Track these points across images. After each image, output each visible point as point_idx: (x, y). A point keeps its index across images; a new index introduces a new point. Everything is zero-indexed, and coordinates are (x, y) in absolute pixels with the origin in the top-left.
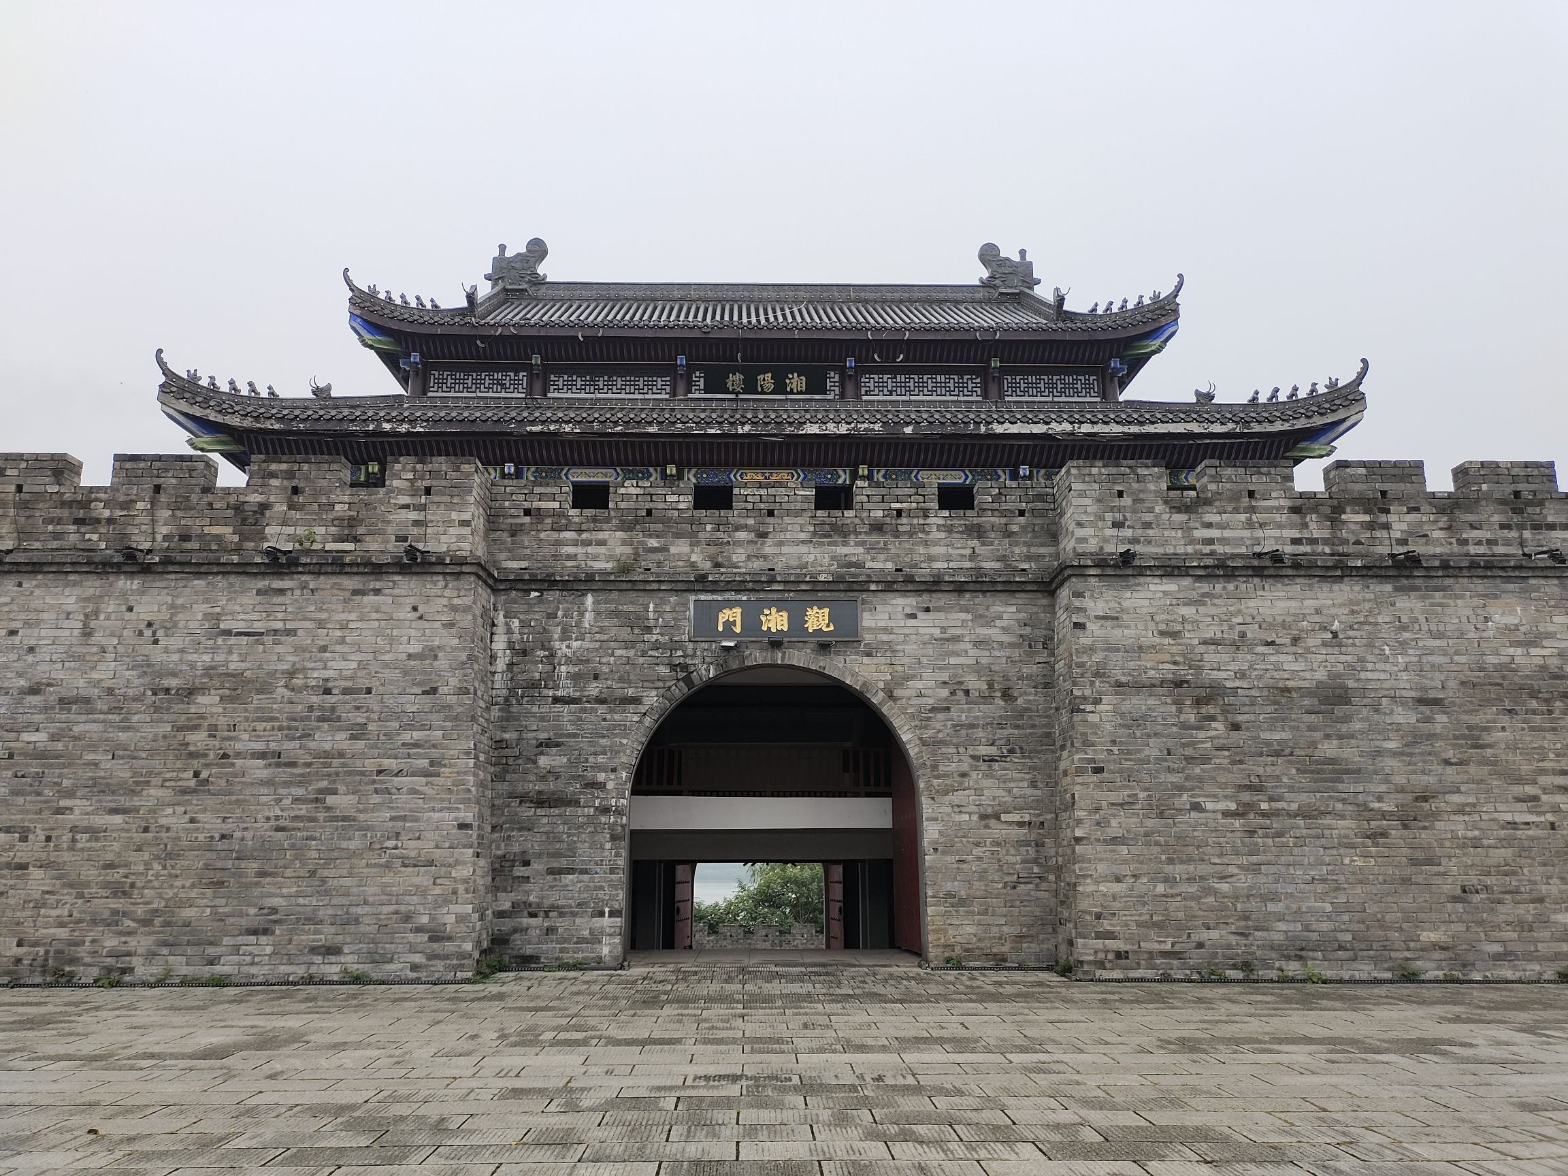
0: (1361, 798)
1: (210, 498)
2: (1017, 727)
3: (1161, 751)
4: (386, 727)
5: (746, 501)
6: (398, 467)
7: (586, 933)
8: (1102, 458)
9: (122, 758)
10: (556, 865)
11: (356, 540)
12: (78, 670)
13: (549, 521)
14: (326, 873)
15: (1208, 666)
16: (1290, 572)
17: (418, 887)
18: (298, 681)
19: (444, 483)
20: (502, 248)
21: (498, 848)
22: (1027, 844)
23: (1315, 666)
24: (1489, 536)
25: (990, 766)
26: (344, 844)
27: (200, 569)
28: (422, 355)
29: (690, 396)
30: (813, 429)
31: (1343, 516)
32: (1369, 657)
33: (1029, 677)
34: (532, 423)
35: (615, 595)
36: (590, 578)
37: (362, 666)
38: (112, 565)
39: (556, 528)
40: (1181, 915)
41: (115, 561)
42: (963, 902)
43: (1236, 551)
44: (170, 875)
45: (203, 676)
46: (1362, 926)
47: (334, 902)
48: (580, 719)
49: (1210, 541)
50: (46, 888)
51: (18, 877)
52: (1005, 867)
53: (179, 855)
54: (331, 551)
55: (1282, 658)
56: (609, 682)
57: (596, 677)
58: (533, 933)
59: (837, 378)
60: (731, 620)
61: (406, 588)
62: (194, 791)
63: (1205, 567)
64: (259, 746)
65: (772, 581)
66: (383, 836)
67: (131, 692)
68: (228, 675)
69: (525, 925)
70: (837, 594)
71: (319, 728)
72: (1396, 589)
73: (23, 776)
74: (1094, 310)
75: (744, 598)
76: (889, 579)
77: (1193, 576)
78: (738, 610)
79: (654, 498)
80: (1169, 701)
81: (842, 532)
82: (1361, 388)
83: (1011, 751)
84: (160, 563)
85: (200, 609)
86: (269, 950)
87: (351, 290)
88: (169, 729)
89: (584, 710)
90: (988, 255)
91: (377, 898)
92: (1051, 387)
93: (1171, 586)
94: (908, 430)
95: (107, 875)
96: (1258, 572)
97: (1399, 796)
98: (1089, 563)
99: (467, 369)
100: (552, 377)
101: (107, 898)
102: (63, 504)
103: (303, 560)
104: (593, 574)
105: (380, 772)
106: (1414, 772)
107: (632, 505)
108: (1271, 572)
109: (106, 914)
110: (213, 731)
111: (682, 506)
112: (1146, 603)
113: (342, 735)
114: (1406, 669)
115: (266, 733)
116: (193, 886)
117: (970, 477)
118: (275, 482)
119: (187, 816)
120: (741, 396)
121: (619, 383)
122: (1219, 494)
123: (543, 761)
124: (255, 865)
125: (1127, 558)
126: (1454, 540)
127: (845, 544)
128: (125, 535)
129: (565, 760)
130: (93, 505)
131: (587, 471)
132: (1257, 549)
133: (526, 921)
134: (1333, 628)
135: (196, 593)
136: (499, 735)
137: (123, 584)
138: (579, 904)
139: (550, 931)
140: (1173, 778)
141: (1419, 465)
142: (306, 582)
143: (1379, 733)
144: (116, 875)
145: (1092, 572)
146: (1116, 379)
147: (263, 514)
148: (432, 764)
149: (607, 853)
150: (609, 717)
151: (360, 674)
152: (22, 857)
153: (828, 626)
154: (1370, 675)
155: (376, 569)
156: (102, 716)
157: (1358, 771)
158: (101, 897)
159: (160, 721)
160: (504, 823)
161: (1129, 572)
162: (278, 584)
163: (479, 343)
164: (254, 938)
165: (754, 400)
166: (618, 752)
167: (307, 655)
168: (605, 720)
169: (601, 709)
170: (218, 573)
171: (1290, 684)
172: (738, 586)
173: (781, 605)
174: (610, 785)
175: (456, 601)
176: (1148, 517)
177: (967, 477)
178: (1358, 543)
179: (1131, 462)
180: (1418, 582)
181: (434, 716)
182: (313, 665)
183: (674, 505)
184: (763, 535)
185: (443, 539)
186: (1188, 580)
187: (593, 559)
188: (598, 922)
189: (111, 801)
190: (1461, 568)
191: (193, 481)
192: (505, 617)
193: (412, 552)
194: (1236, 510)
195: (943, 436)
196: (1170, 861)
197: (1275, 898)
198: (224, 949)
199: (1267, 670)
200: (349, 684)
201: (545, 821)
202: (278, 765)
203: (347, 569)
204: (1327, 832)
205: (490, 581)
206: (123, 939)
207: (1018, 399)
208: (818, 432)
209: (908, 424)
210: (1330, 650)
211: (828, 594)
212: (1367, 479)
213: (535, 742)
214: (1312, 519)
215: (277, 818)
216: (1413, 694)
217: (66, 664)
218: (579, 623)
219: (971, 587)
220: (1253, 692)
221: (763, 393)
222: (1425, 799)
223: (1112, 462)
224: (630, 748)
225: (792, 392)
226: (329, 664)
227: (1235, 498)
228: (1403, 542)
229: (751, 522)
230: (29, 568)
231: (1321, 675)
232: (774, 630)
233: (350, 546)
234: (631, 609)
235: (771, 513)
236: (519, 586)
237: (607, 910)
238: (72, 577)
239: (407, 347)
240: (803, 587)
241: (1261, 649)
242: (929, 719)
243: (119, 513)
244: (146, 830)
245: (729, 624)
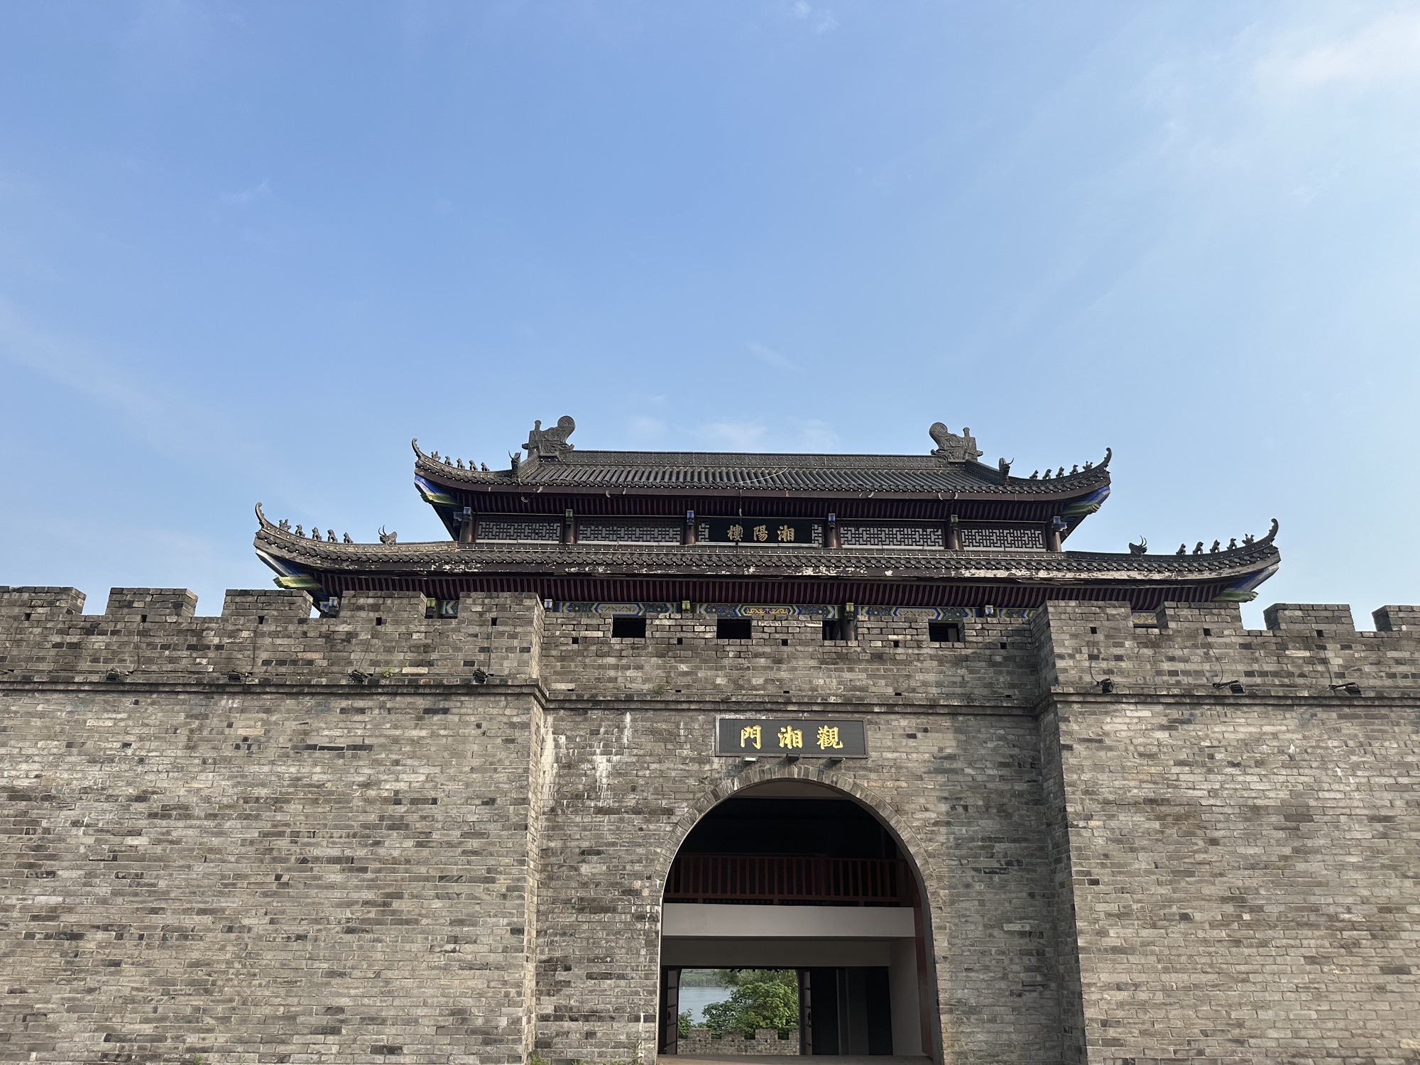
0: (1332, 910)
1: (305, 628)
2: (1014, 841)
3: (1149, 865)
4: (449, 835)
5: (763, 632)
6: (469, 601)
7: (623, 1038)
8: (1077, 599)
9: (212, 861)
10: (595, 970)
11: (430, 664)
12: (181, 779)
13: (594, 648)
14: (389, 974)
15: (1184, 785)
16: (1248, 701)
17: (473, 989)
18: (372, 793)
19: (507, 614)
20: (538, 423)
21: (542, 952)
22: (1029, 953)
23: (1278, 786)
24: (1413, 671)
25: (991, 878)
26: (407, 946)
27: (298, 691)
28: (474, 509)
29: (698, 543)
30: (809, 572)
31: (1287, 652)
32: (1325, 778)
33: (1021, 794)
34: (570, 565)
35: (650, 714)
36: (629, 699)
37: (429, 778)
38: (218, 686)
39: (600, 655)
40: (1180, 1024)
41: (221, 682)
42: (972, 1010)
43: (1198, 682)
44: (249, 974)
45: (289, 786)
46: (1347, 1034)
47: (396, 1003)
48: (618, 828)
49: (1173, 673)
50: (134, 985)
51: (111, 974)
52: (1010, 976)
53: (258, 954)
54: (406, 675)
55: (1248, 778)
56: (645, 794)
57: (634, 789)
58: (574, 1037)
59: (820, 531)
60: (752, 737)
61: (471, 709)
62: (275, 894)
63: (1174, 696)
64: (335, 852)
65: (788, 702)
66: (442, 940)
67: (225, 801)
68: (310, 785)
69: (566, 1029)
70: (844, 715)
71: (389, 836)
72: (1340, 717)
73: (123, 877)
74: (1035, 476)
75: (764, 718)
76: (891, 702)
77: (1163, 703)
78: (758, 728)
79: (684, 628)
80: (1152, 817)
81: (843, 659)
82: (1274, 544)
83: (1009, 863)
84: (260, 685)
85: (293, 725)
86: (335, 1049)
87: (418, 455)
88: (257, 835)
89: (622, 820)
90: (937, 433)
91: (435, 999)
92: (1002, 540)
93: (1145, 713)
94: (889, 573)
95: (192, 973)
96: (1219, 701)
97: (1365, 907)
98: (1072, 691)
99: (511, 520)
100: (582, 528)
101: (190, 995)
102: (180, 632)
103: (383, 682)
104: (632, 696)
105: (441, 878)
106: (1375, 885)
107: (665, 634)
108: (1232, 701)
109: (188, 1010)
110: (296, 834)
111: (708, 636)
112: (1125, 727)
113: (409, 843)
114: (1358, 790)
115: (342, 840)
116: (267, 986)
117: (942, 614)
118: (363, 614)
119: (268, 918)
120: (740, 544)
121: (638, 532)
122: (1179, 632)
123: (585, 869)
124: (326, 966)
125: (1106, 687)
126: (1383, 674)
127: (851, 670)
128: (229, 659)
129: (604, 868)
130: (205, 633)
131: (614, 606)
132: (1217, 680)
133: (567, 1024)
134: (1290, 751)
135: (288, 711)
136: (545, 844)
137: (226, 702)
138: (617, 1009)
139: (590, 1035)
140: (1162, 890)
141: (1346, 608)
142: (384, 702)
143: (1341, 848)
144: (200, 974)
145: (1074, 698)
146: (1057, 534)
147: (349, 642)
148: (489, 871)
149: (642, 959)
150: (644, 827)
151: (427, 786)
152: (116, 954)
153: (838, 744)
154: (1327, 795)
155: (447, 691)
156: (198, 822)
157: (1327, 884)
158: (186, 994)
159: (248, 827)
160: (548, 928)
161: (1107, 699)
162: (360, 703)
163: (523, 499)
164: (322, 1037)
165: (751, 547)
166: (652, 860)
167: (382, 768)
168: (641, 829)
169: (637, 820)
170: (308, 694)
171: (1259, 802)
172: (759, 707)
173: (796, 723)
174: (646, 893)
175: (515, 719)
176: (1118, 651)
177: (939, 614)
178: (1302, 675)
179: (1100, 603)
180: (1359, 711)
181: (491, 826)
182: (386, 777)
183: (701, 635)
184: (780, 661)
185: (506, 663)
186: (1159, 708)
187: (631, 682)
188: (633, 1027)
189: (200, 902)
190: (1394, 699)
191: (292, 613)
192: (553, 733)
193: (479, 676)
194: (1195, 646)
195: (919, 579)
196: (1166, 970)
197: (1265, 1006)
198: (294, 1047)
199: (1236, 789)
200: (416, 796)
201: (585, 927)
202: (351, 870)
203: (421, 691)
204: (1305, 942)
205: (543, 701)
206: (202, 1035)
207: (975, 549)
208: (812, 574)
209: (888, 568)
210: (1289, 772)
211: (837, 715)
212: (1303, 620)
213: (577, 850)
214: (1260, 653)
215: (348, 920)
216: (1366, 812)
217: (171, 774)
218: (619, 739)
219: (964, 710)
220: (1228, 810)
221: (758, 541)
222: (1389, 910)
223: (1086, 603)
224: (665, 856)
225: (782, 541)
226: (400, 776)
227: (1192, 635)
228: (1341, 675)
229: (767, 649)
230: (147, 688)
231: (1284, 794)
232: (790, 747)
233: (424, 670)
234: (664, 727)
235: (785, 643)
236: (567, 705)
237: (642, 1015)
238: (181, 697)
239: (461, 502)
240: (815, 708)
241: (1229, 770)
242: (932, 832)
243: (226, 640)
244: (230, 929)
245: (750, 741)
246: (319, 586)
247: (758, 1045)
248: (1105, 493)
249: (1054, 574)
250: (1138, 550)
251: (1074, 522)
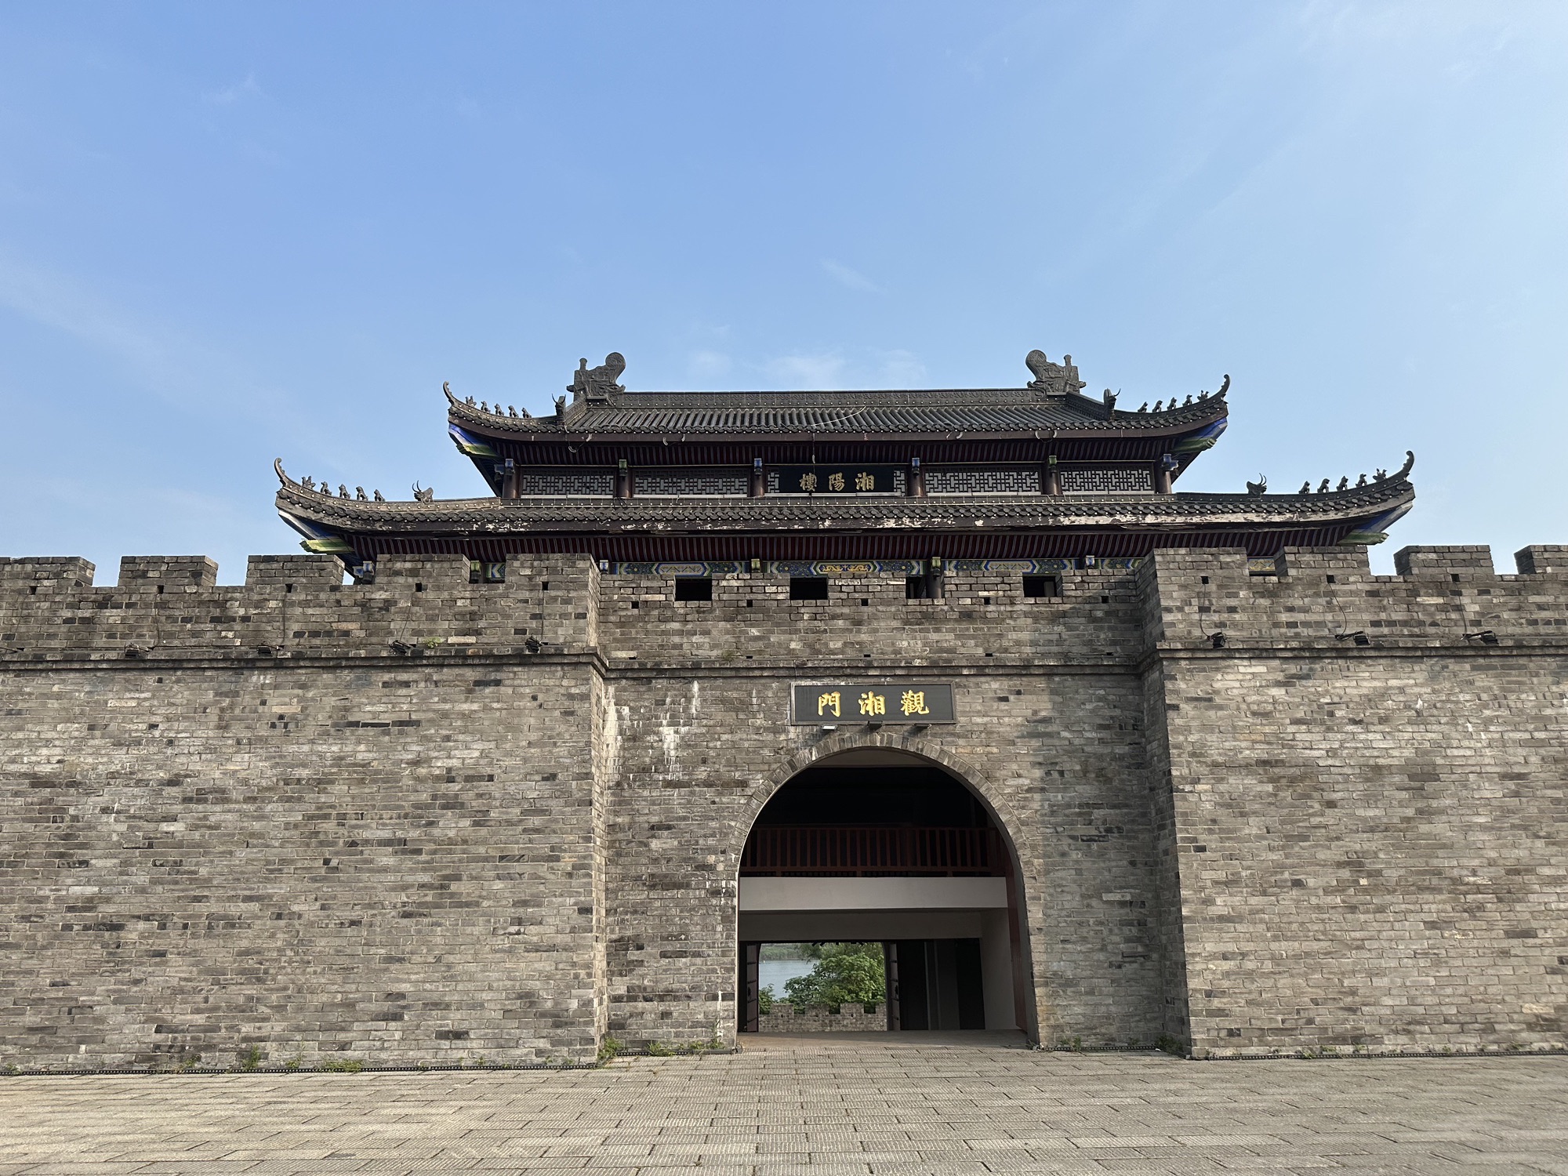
0: (1456, 873)
1: (338, 596)
2: (1114, 807)
3: (1260, 829)
4: (507, 813)
5: (841, 591)
6: (517, 564)
7: (700, 1017)
8: (1187, 546)
9: (255, 846)
10: (669, 948)
11: (477, 633)
12: (215, 761)
13: (656, 612)
14: (451, 958)
15: (1301, 745)
16: (1373, 653)
17: (540, 972)
18: (422, 771)
19: (559, 577)
20: (583, 362)
21: (612, 932)
22: (1130, 923)
23: (1403, 743)
24: (1557, 617)
25: (1089, 846)
26: (469, 930)
27: (334, 664)
28: (516, 461)
29: (767, 495)
30: (891, 524)
31: (1418, 599)
32: (1454, 735)
33: (1122, 757)
34: (627, 522)
35: (719, 682)
36: (696, 667)
37: (484, 754)
38: (248, 661)
39: (663, 620)
40: (1289, 993)
41: (250, 657)
42: (1069, 983)
43: (1319, 634)
44: (302, 961)
45: (332, 766)
46: (1466, 1000)
47: (460, 987)
48: (689, 802)
49: (1292, 625)
50: (183, 975)
51: (157, 964)
52: (1110, 947)
53: (310, 941)
54: (453, 645)
55: (1371, 736)
56: (717, 766)
57: (704, 761)
58: (649, 1017)
59: (903, 477)
60: (831, 704)
61: (525, 681)
62: (324, 879)
63: (1292, 649)
64: (385, 834)
65: (870, 667)
66: (505, 922)
67: (264, 783)
68: (355, 765)
69: (640, 1010)
70: (930, 679)
71: (443, 816)
72: (1474, 668)
73: (162, 865)
74: (1143, 409)
75: (843, 683)
76: (981, 663)
77: (1280, 658)
78: (837, 695)
79: (754, 589)
80: (1265, 780)
81: (929, 618)
82: (1408, 479)
83: (1109, 830)
84: (293, 658)
85: (332, 701)
86: (398, 1035)
87: (450, 401)
88: (300, 818)
89: (692, 793)
90: (1035, 362)
91: (501, 983)
92: (1106, 483)
93: (1260, 668)
94: (979, 523)
95: (242, 961)
96: (1341, 654)
97: (1492, 869)
98: (1179, 646)
99: (559, 473)
100: (637, 480)
101: (241, 984)
102: (201, 603)
103: (427, 653)
104: (699, 663)
105: (502, 858)
106: (1504, 846)
107: (734, 597)
108: (1355, 653)
109: (241, 1000)
110: (342, 818)
111: (780, 597)
112: (1237, 684)
113: (466, 823)
114: (1490, 746)
115: (392, 821)
116: (323, 972)
117: (1038, 567)
118: (401, 580)
119: (318, 904)
120: (814, 495)
121: (700, 484)
122: (1300, 579)
123: (655, 844)
124: (383, 951)
125: (1218, 641)
126: (1523, 621)
127: (937, 630)
128: (257, 631)
129: (676, 843)
130: (229, 604)
131: (676, 566)
132: (1340, 631)
133: (641, 1005)
134: (1418, 706)
135: (326, 687)
136: (612, 819)
137: (257, 678)
138: (693, 988)
139: (665, 1015)
140: (1274, 856)
141: (1486, 550)
142: (430, 674)
143: (1469, 808)
144: (251, 962)
145: (1181, 655)
146: (1167, 473)
147: (387, 610)
148: (553, 849)
149: (718, 936)
150: (717, 800)
151: (482, 762)
152: (160, 944)
153: (924, 709)
154: (1456, 752)
155: (499, 662)
156: (237, 806)
157: (1451, 847)
158: (237, 984)
159: (291, 810)
160: (618, 907)
161: (1218, 654)
162: (404, 676)
163: (570, 448)
164: (384, 1023)
165: (826, 498)
166: (726, 834)
167: (432, 745)
168: (714, 802)
169: (709, 793)
170: (346, 667)
171: (1381, 761)
172: (838, 672)
173: (877, 689)
174: (720, 867)
175: (573, 691)
176: (1232, 602)
177: (1034, 567)
178: (1434, 624)
179: (1214, 550)
180: (1495, 661)
181: (553, 803)
182: (436, 754)
183: (773, 596)
184: (858, 623)
185: (560, 631)
186: (1276, 663)
187: (697, 649)
188: (711, 1006)
189: (245, 889)
190: (1534, 647)
191: (322, 580)
192: (616, 704)
193: (532, 645)
194: (1317, 595)
195: (1013, 528)
196: (1275, 938)
197: (1380, 973)
198: (355, 1034)
199: (1357, 748)
200: (471, 772)
201: (657, 904)
202: (404, 852)
203: (469, 661)
204: (1425, 907)
205: (603, 671)
206: (257, 1024)
207: (1076, 493)
208: (894, 526)
209: (978, 518)
210: (1416, 728)
211: (922, 679)
212: (1437, 564)
213: (646, 825)
214: (1388, 601)
215: (404, 904)
216: (1498, 769)
217: (203, 756)
218: (686, 709)
219: (1060, 670)
220: (1346, 770)
221: (834, 491)
222: (1518, 872)
223: (1198, 550)
224: (740, 830)
225: (861, 490)
226: (452, 753)
227: (1314, 583)
228: (1477, 623)
229: (846, 610)
230: (170, 665)
231: (1409, 753)
232: (871, 714)
233: (472, 640)
234: (735, 695)
235: (865, 602)
236: (629, 674)
237: (720, 993)
238: (208, 673)
239: (502, 453)
240: (898, 672)
241: (1350, 728)
242: (1026, 799)
243: (253, 611)
244: (279, 916)
245: (828, 709)
246: (350, 549)
247: (844, 1019)
248: (1221, 426)
249: (1162, 519)
250: (1256, 490)
251: (1186, 460)
